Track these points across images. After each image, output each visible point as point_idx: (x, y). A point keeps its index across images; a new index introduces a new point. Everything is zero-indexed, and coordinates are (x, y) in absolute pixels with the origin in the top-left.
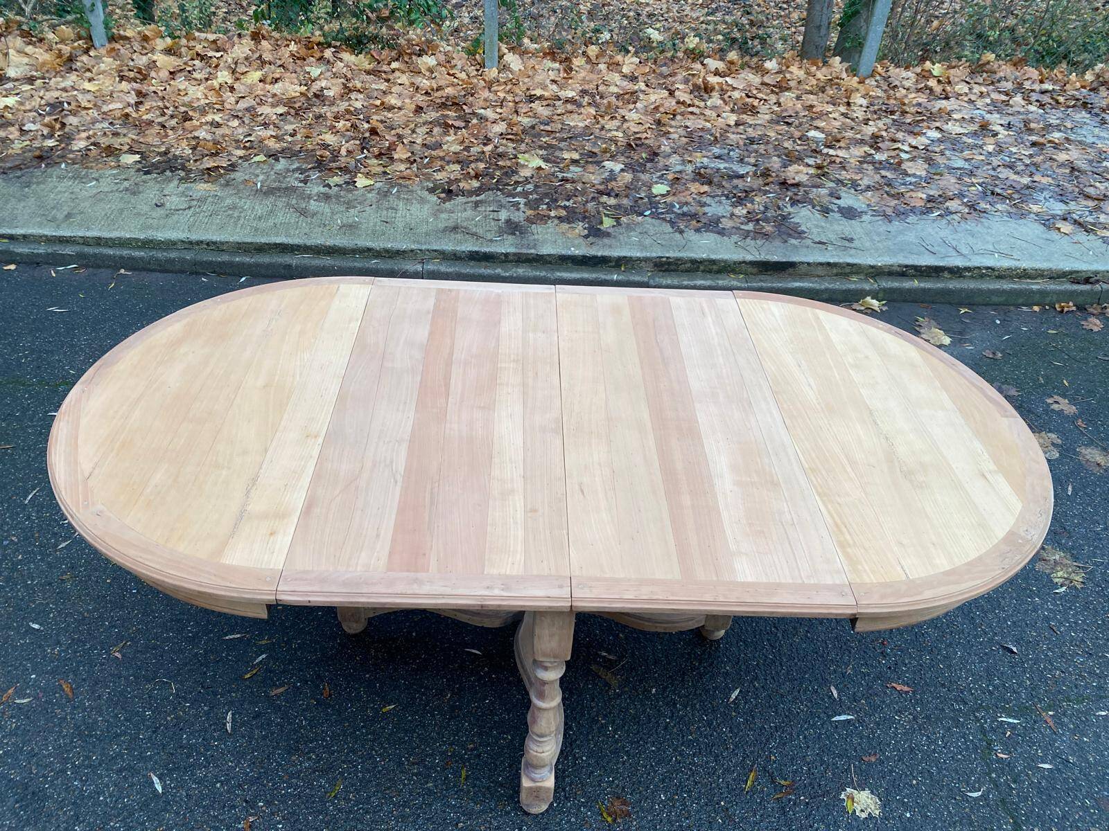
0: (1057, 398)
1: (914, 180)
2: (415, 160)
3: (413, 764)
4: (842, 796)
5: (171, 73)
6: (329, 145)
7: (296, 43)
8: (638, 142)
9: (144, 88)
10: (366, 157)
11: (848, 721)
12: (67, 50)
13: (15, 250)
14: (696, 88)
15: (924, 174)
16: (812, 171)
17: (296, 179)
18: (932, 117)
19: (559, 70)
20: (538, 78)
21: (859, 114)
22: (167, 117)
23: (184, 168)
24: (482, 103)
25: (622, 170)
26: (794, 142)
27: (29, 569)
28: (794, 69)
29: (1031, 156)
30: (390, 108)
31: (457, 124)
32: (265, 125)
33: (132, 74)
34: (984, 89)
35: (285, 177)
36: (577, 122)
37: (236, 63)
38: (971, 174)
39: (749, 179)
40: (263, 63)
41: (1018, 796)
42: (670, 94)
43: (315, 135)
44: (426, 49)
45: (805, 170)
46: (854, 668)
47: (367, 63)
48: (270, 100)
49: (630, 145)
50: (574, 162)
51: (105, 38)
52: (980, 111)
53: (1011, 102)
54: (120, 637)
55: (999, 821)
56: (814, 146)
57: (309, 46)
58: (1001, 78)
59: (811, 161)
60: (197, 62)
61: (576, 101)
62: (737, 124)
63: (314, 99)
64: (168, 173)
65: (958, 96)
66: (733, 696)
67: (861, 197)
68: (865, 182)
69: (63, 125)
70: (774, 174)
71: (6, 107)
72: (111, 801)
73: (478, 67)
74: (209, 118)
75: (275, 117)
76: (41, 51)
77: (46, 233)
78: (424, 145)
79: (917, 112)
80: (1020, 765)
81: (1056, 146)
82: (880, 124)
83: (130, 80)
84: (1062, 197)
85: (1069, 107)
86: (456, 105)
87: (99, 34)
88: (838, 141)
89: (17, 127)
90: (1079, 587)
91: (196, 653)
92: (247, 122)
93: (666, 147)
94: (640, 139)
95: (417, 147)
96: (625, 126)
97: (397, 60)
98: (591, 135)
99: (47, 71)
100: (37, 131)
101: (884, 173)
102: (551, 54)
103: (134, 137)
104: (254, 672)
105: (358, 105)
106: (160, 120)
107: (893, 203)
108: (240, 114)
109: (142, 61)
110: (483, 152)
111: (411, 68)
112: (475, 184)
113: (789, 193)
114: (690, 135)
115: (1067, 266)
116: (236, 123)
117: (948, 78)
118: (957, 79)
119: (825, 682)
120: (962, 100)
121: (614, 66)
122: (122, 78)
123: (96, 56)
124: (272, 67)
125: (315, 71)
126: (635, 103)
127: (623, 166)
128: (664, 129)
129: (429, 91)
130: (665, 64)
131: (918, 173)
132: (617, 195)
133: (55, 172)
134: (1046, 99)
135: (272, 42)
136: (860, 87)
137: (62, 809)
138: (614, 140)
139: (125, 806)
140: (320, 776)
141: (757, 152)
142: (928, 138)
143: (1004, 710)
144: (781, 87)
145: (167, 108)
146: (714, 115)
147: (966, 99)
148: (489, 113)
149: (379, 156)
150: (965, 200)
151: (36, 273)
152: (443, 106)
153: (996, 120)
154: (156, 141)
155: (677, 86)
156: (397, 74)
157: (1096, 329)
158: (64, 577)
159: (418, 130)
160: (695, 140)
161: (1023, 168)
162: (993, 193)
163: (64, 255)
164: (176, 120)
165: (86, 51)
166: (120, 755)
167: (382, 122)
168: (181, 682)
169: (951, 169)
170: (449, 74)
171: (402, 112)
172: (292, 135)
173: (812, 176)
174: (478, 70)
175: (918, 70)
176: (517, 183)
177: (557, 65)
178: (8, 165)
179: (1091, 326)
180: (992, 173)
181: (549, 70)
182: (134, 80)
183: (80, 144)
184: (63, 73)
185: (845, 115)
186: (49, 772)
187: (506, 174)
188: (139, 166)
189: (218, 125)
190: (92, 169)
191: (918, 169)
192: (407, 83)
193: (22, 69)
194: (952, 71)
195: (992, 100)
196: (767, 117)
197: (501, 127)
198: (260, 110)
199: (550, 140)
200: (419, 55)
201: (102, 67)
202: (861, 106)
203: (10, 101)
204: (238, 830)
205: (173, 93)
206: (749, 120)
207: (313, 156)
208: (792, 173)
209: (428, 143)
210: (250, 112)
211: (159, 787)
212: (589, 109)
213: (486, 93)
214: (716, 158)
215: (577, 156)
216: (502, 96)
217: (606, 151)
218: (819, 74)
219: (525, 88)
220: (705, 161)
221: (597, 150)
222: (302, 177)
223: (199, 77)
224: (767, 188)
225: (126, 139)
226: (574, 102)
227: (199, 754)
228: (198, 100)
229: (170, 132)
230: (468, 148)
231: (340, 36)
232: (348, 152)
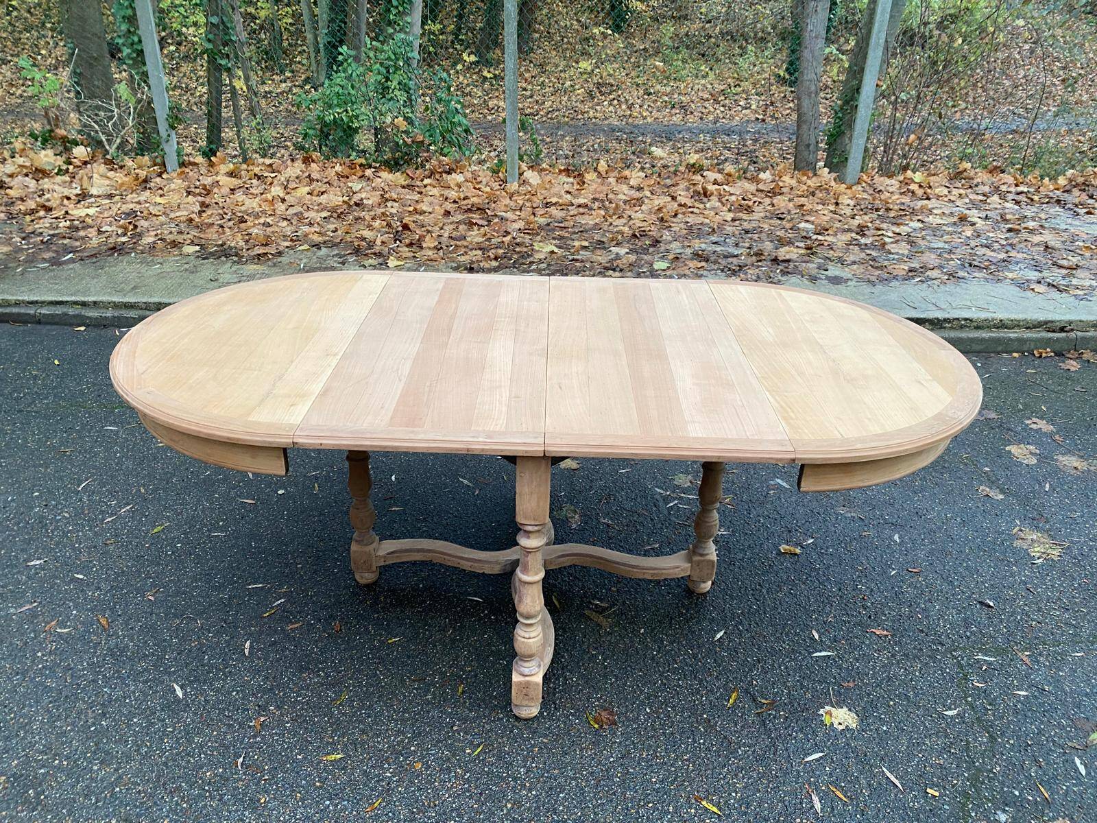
0: (1035, 420)
1: (897, 257)
2: (441, 248)
3: (414, 681)
4: (821, 712)
5: (231, 190)
6: (366, 238)
7: (341, 165)
8: (641, 233)
9: (207, 201)
10: (398, 246)
11: (829, 657)
12: (142, 174)
13: (86, 314)
14: (697, 193)
15: (906, 252)
16: (803, 251)
17: (335, 261)
18: (914, 212)
19: (573, 184)
20: (555, 190)
21: (848, 212)
22: (224, 221)
23: (237, 255)
24: (502, 208)
25: (627, 253)
26: (786, 231)
27: (78, 536)
28: (787, 179)
29: (1007, 239)
30: (423, 213)
31: (480, 222)
32: (311, 224)
33: (197, 191)
34: (962, 191)
35: (325, 260)
36: (588, 221)
37: (288, 181)
38: (950, 252)
39: (743, 258)
40: (312, 180)
41: (994, 715)
42: (673, 199)
43: (354, 231)
44: (455, 168)
45: (796, 250)
46: (835, 617)
47: (403, 179)
48: (316, 208)
49: (634, 236)
50: (584, 248)
51: (177, 164)
52: (961, 207)
53: (988, 201)
54: (153, 585)
55: (974, 734)
56: (804, 234)
57: (352, 166)
58: (978, 183)
59: (802, 245)
60: (254, 181)
61: (587, 205)
62: (733, 220)
63: (354, 207)
64: (223, 258)
65: (938, 197)
66: (718, 636)
67: (846, 269)
68: (852, 258)
69: (136, 227)
70: (766, 254)
71: (87, 215)
72: (136, 704)
73: (501, 183)
74: (262, 220)
75: (319, 219)
76: (121, 175)
77: (114, 300)
78: (450, 237)
79: (901, 209)
80: (996, 692)
81: (1032, 231)
82: (866, 218)
83: (195, 195)
84: (1037, 267)
85: (1043, 203)
86: (481, 210)
87: (172, 162)
88: (827, 230)
89: (96, 228)
90: (1056, 559)
91: (222, 598)
92: (294, 223)
93: (667, 236)
94: (644, 231)
95: (444, 239)
96: (631, 222)
97: (430, 177)
98: (600, 229)
99: (125, 190)
100: (113, 231)
101: (868, 252)
102: (567, 172)
103: (196, 234)
104: (273, 612)
105: (394, 211)
106: (220, 222)
107: (877, 272)
108: (289, 218)
109: (208, 181)
110: (503, 242)
111: (442, 184)
112: (495, 264)
113: (780, 267)
114: (690, 228)
115: (1041, 317)
116: (285, 223)
117: (929, 183)
118: (937, 184)
119: (808, 628)
120: (942, 200)
121: (622, 179)
122: (189, 193)
123: (168, 179)
124: (320, 183)
125: (357, 186)
126: (641, 206)
127: (628, 251)
128: (666, 224)
129: (457, 200)
130: (669, 177)
131: (901, 252)
132: (621, 270)
133: (126, 258)
134: (1022, 198)
135: (320, 165)
136: (848, 191)
137: (91, 708)
138: (622, 233)
139: (148, 708)
140: (327, 689)
141: (751, 239)
142: (911, 228)
143: (980, 650)
144: (774, 193)
145: (226, 214)
146: (713, 213)
147: (946, 199)
148: (509, 215)
149: (410, 245)
150: (945, 270)
151: (103, 332)
152: (469, 210)
153: (974, 215)
154: (215, 236)
155: (679, 193)
156: (429, 188)
157: (1073, 369)
158: (108, 542)
159: (445, 227)
160: (693, 231)
161: (1000, 247)
162: (970, 265)
163: (126, 317)
164: (233, 222)
165: (160, 175)
166: (147, 670)
167: (414, 222)
168: (207, 619)
169: (931, 249)
170: (475, 188)
171: (432, 215)
172: (333, 232)
173: (801, 255)
174: (501, 185)
175: (901, 178)
176: (532, 263)
177: (571, 180)
178: (86, 254)
179: (1068, 367)
180: (971, 251)
181: (564, 184)
182: (200, 194)
183: (148, 239)
184: (138, 191)
185: (834, 212)
186: (82, 681)
187: (522, 257)
188: (199, 254)
189: (269, 225)
190: (157, 256)
191: (903, 248)
192: (438, 195)
193: (103, 189)
194: (932, 178)
195: (970, 200)
196: (762, 215)
197: (521, 224)
198: (306, 215)
199: (562, 233)
200: (449, 173)
201: (173, 186)
202: (848, 205)
203: (91, 211)
204: (250, 727)
205: (232, 203)
206: (745, 217)
207: (352, 246)
208: (783, 253)
209: (453, 235)
210: (298, 216)
211: (180, 693)
212: (599, 211)
213: (507, 201)
214: (713, 243)
215: (586, 244)
216: (521, 202)
217: (613, 241)
218: (809, 182)
219: (542, 198)
220: (703, 246)
221: (604, 239)
222: (341, 260)
223: (255, 192)
224: (760, 264)
225: (189, 236)
226: (586, 206)
227: (218, 670)
228: (253, 208)
229: (227, 230)
230: (489, 240)
231: (380, 159)
232: (383, 242)
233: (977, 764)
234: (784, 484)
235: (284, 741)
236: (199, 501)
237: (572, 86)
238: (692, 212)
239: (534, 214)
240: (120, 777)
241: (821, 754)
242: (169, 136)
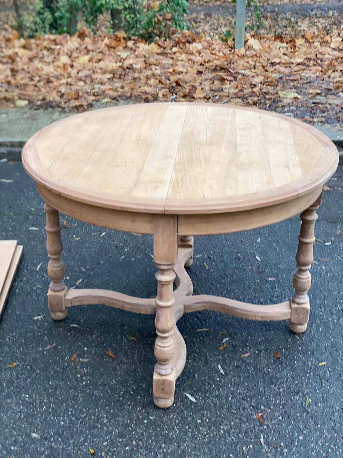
5: (29, 59)
6: (149, 92)
7: (108, 39)
9: (15, 67)
19: (287, 48)
20: (275, 52)
22: (35, 82)
23: (59, 107)
24: (241, 67)
30: (180, 73)
31: (228, 78)
32: (102, 83)
36: (310, 74)
37: (71, 52)
40: (89, 51)
43: (137, 88)
44: (195, 38)
47: (157, 48)
48: (99, 71)
50: (318, 94)
57: (117, 39)
60: (45, 52)
63: (128, 70)
64: (50, 109)
73: (230, 49)
74: (64, 81)
75: (106, 79)
78: (212, 90)
86: (223, 69)
92: (89, 83)
95: (208, 91)
97: (176, 46)
98: (323, 80)
102: (280, 39)
103: (19, 92)
104: (224, 346)
105: (159, 72)
106: (32, 83)
108: (83, 79)
110: (253, 92)
111: (186, 51)
116: (82, 83)
121: (324, 43)
124: (94, 53)
125: (124, 55)
129: (203, 63)
135: (92, 39)
145: (34, 77)
148: (247, 72)
149: (185, 96)
152: (215, 70)
154: (35, 93)
156: (177, 54)
159: (203, 83)
164: (42, 82)
167: (179, 79)
170: (212, 54)
171: (189, 74)
172: (122, 88)
174: (231, 51)
176: (283, 106)
177: (285, 45)
181: (280, 48)
182: (7, 63)
187: (274, 102)
188: (30, 106)
189: (71, 85)
192: (186, 59)
197: (261, 79)
198: (94, 76)
199: (295, 84)
200: (190, 43)
204: (254, 419)
205: (35, 69)
209: (213, 88)
210: (88, 77)
211: (192, 399)
212: (315, 67)
213: (242, 62)
215: (318, 91)
216: (252, 63)
217: (338, 88)
219: (266, 59)
221: (331, 88)
223: (48, 60)
225: (14, 93)
226: (304, 64)
227: (210, 383)
228: (52, 72)
229: (42, 89)
230: (242, 90)
231: (137, 33)
232: (164, 96)
235: (283, 428)
239: (266, 71)
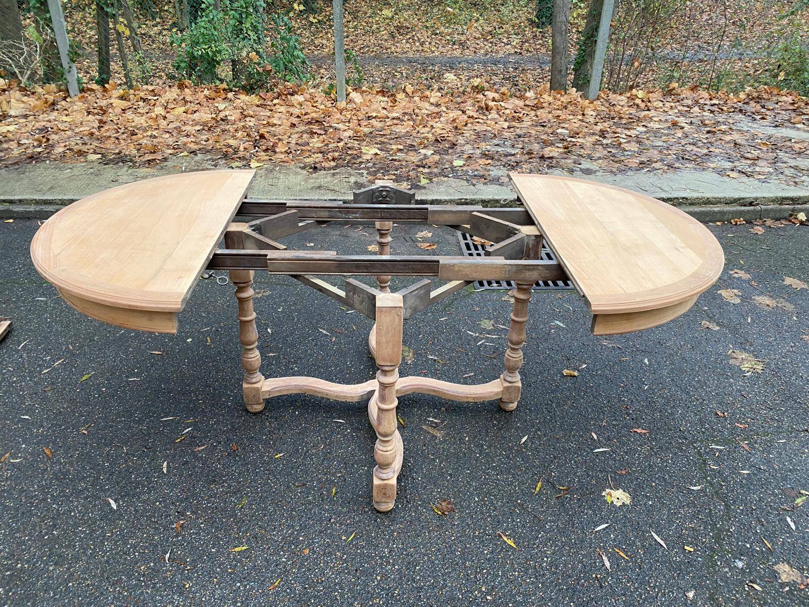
0: (736, 270)
1: (630, 153)
2: (291, 152)
3: (298, 487)
4: (604, 494)
5: (123, 110)
6: (231, 146)
7: (208, 90)
8: (442, 138)
9: (104, 118)
10: (257, 151)
11: (605, 452)
12: (51, 98)
13: (13, 209)
14: (481, 108)
15: (636, 149)
16: (562, 150)
17: (209, 164)
18: (639, 120)
19: (387, 102)
20: (374, 106)
21: (592, 120)
22: (119, 134)
23: (131, 161)
24: (335, 121)
25: (432, 154)
26: (548, 135)
27: (21, 385)
28: (545, 96)
29: (707, 138)
30: (274, 125)
31: (319, 132)
32: (188, 136)
33: (96, 111)
34: (672, 104)
35: (201, 164)
36: (401, 129)
37: (168, 102)
38: (668, 149)
39: (518, 156)
40: (186, 102)
41: (727, 490)
42: (463, 112)
43: (222, 140)
44: (297, 90)
45: (556, 150)
46: (607, 422)
47: (257, 100)
48: (191, 123)
49: (437, 140)
50: (400, 150)
51: (78, 91)
52: (672, 116)
53: (691, 111)
54: (86, 422)
55: (714, 504)
56: (562, 137)
57: (217, 91)
58: (684, 98)
59: (560, 145)
60: (141, 103)
62: (509, 128)
63: (221, 122)
64: (121, 164)
65: (656, 109)
66: (523, 440)
67: (595, 163)
68: (598, 155)
69: (48, 140)
70: (535, 153)
71: (9, 131)
72: (79, 516)
73: (333, 102)
74: (149, 133)
75: (194, 131)
76: (33, 100)
77: (35, 198)
78: (297, 144)
79: (630, 118)
80: (727, 472)
81: (724, 132)
82: (606, 124)
83: (94, 114)
84: (730, 159)
85: (730, 112)
86: (319, 122)
87: (73, 88)
88: (578, 134)
89: (16, 142)
90: (760, 372)
91: (141, 429)
92: (175, 135)
93: (461, 140)
94: (444, 137)
95: (292, 145)
96: (433, 130)
97: (278, 98)
98: (411, 136)
99: (37, 111)
100: (30, 144)
101: (609, 150)
102: (382, 92)
103: (97, 145)
104: (183, 438)
105: (252, 124)
106: (115, 135)
107: (617, 165)
108: (170, 131)
109: (103, 103)
110: (338, 147)
111: (287, 103)
112: (333, 164)
113: (546, 162)
114: (478, 134)
115: (736, 195)
116: (167, 135)
117: (648, 99)
118: (654, 100)
119: (590, 431)
120: (658, 111)
121: (424, 98)
122: (89, 113)
123: (71, 102)
124: (192, 104)
125: (221, 106)
126: (440, 118)
127: (433, 152)
128: (459, 131)
129: (300, 115)
130: (459, 96)
131: (632, 149)
132: (429, 167)
133: (42, 165)
134: (715, 108)
135: (192, 89)
136: (591, 105)
137: (44, 521)
138: (427, 139)
139: (90, 518)
140: (231, 496)
141: (523, 142)
142: (638, 131)
143: (713, 441)
144: (536, 107)
145: (120, 129)
146: (493, 123)
147: (662, 110)
148: (341, 126)
149: (267, 150)
150: (665, 163)
151: (28, 223)
152: (310, 123)
153: (682, 121)
154: (113, 146)
155: (467, 108)
156: (277, 106)
157: (759, 233)
158: (46, 389)
159: (292, 136)
160: (480, 136)
161: (702, 144)
162: (683, 158)
163: (47, 211)
164: (126, 135)
165: (65, 99)
166: (86, 489)
167: (267, 132)
168: (131, 446)
169: (654, 147)
170: (313, 106)
171: (281, 127)
172: (206, 141)
173: (561, 153)
174: (332, 104)
175: (628, 95)
176: (361, 163)
177: (386, 99)
178: (10, 162)
179: (756, 232)
180: (682, 148)
181: (380, 102)
182: (98, 114)
183: (59, 150)
184: (48, 112)
185: (582, 121)
186: (34, 500)
187: (354, 158)
188: (101, 161)
189: (155, 137)
190: (67, 163)
191: (634, 147)
192: (285, 112)
193: (19, 110)
194: (650, 95)
195: (679, 110)
196: (530, 123)
197: (350, 133)
198: (183, 128)
199: (383, 139)
200: (292, 95)
201: (75, 107)
202: (592, 115)
203: (11, 128)
204: (172, 529)
205: (124, 121)
206: (517, 125)
207: (221, 152)
208: (548, 151)
209: (299, 143)
210: (177, 129)
211: (114, 506)
212: (408, 122)
213: (339, 116)
214: (496, 145)
215: (401, 147)
216: (349, 117)
217: (421, 144)
218: (562, 99)
219: (365, 112)
220: (489, 147)
221: (415, 144)
222: (213, 163)
223: (142, 111)
224: (531, 160)
225: (91, 146)
226: (399, 119)
227: (144, 486)
228: (141, 124)
229: (122, 141)
230: (327, 145)
231: (238, 84)
232: (245, 148)
233: (718, 526)
234: (561, 325)
235: (200, 539)
236: (117, 354)
237: (377, 28)
238: (478, 122)
239: (360, 125)
240: (72, 575)
241: (606, 525)
242: (70, 67)
